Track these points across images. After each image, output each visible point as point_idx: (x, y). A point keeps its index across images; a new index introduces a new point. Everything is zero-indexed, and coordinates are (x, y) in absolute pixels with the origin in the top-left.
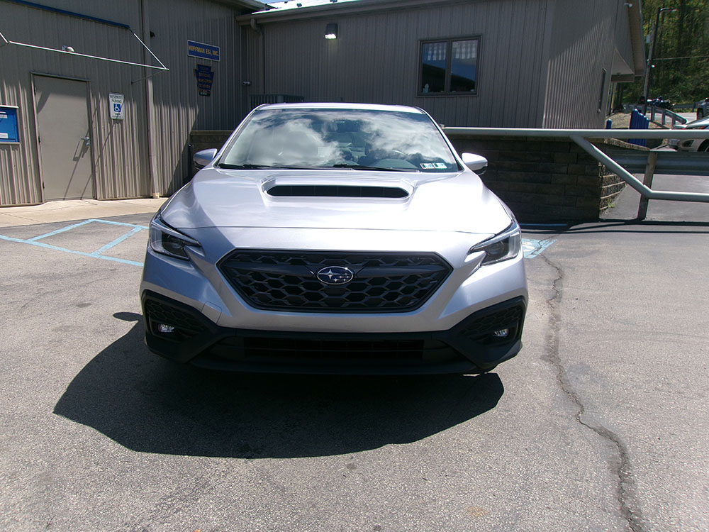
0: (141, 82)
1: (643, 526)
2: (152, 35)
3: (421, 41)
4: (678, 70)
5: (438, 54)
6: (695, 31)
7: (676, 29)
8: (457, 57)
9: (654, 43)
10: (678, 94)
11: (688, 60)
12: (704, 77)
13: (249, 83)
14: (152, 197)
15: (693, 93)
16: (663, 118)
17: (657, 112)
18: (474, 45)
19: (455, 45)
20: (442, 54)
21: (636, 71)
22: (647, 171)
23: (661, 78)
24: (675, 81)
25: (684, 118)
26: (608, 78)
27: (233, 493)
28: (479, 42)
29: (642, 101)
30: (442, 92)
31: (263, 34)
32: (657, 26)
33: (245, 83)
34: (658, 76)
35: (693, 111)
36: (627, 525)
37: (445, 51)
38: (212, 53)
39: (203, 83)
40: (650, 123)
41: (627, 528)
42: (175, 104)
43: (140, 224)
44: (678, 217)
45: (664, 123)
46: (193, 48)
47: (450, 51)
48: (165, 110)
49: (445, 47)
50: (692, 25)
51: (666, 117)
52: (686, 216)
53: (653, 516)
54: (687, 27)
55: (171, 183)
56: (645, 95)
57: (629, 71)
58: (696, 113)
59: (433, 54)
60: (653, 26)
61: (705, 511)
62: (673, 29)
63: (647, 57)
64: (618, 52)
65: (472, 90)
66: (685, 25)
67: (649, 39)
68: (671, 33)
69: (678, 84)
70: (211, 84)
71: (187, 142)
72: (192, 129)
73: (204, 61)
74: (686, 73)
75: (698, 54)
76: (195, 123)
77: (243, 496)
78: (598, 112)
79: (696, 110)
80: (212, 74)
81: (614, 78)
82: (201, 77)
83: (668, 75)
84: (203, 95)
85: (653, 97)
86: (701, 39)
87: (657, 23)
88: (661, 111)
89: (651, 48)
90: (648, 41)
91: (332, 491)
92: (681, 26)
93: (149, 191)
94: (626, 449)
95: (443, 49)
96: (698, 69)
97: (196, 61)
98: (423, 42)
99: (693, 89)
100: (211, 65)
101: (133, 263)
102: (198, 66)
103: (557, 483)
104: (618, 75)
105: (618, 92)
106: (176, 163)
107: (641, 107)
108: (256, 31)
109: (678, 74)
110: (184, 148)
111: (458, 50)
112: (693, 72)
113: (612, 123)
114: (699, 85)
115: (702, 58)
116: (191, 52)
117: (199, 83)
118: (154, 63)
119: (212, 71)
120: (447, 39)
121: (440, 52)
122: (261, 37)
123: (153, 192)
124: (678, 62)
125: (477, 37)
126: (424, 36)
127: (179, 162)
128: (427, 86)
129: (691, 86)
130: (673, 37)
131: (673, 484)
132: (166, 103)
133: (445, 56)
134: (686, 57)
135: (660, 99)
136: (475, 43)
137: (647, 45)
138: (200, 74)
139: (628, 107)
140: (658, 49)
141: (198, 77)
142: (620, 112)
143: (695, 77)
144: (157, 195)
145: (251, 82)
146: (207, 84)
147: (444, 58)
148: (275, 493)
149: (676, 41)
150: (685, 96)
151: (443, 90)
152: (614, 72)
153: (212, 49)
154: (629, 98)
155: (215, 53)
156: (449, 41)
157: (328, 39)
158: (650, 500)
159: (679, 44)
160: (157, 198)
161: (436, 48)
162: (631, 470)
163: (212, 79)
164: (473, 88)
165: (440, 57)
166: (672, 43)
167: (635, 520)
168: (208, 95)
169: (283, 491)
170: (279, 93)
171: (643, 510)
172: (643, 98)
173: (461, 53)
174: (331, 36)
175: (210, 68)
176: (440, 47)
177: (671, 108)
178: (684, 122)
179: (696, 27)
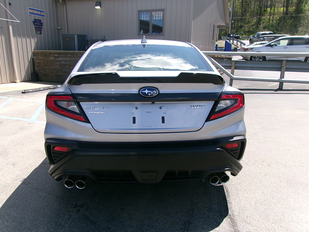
0: (6, 27)
1: (235, 220)
2: (10, 4)
3: (138, 11)
4: (242, 22)
5: (146, 17)
6: (248, 6)
7: (241, 5)
8: (154, 18)
9: (233, 11)
10: (242, 32)
11: (245, 18)
12: (252, 25)
13: (60, 28)
14: (16, 82)
15: (248, 32)
16: (237, 43)
17: (235, 40)
18: (161, 13)
19: (153, 13)
20: (148, 17)
21: (226, 24)
22: (232, 69)
23: (235, 25)
24: (241, 27)
25: (245, 43)
26: (216, 27)
27: (73, 227)
28: (163, 13)
29: (229, 36)
30: (148, 33)
31: (66, 5)
32: (233, 4)
33: (58, 28)
34: (234, 25)
35: (248, 40)
36: (229, 221)
37: (149, 16)
38: (41, 13)
39: (37, 28)
40: (232, 45)
41: (230, 222)
42: (24, 36)
43: (11, 97)
44: (244, 87)
45: (237, 45)
46: (31, 11)
47: (151, 16)
48: (19, 40)
49: (149, 14)
50: (246, 4)
51: (238, 42)
52: (247, 86)
53: (238, 216)
54: (245, 4)
55: (25, 75)
56: (230, 33)
57: (224, 24)
58: (249, 41)
59: (144, 17)
60: (232, 4)
61: (256, 211)
62: (240, 5)
63: (230, 17)
64: (219, 17)
65: (161, 33)
66: (244, 4)
67: (231, 9)
68: (239, 7)
69: (242, 28)
70: (41, 28)
71: (31, 56)
72: (34, 50)
73: (37, 17)
74: (245, 24)
75: (249, 16)
76: (35, 47)
77: (77, 228)
78: (212, 41)
79: (249, 39)
80: (42, 24)
81: (218, 27)
82: (36, 25)
83: (238, 24)
84: (38, 34)
85: (233, 34)
86: (250, 10)
87: (234, 3)
88: (236, 40)
89: (231, 13)
90: (230, 10)
91: (115, 221)
92: (242, 5)
93: (14, 79)
94: (228, 189)
95: (148, 15)
96: (249, 22)
97: (33, 17)
98: (140, 12)
99: (247, 30)
100: (41, 19)
101: (11, 118)
102: (35, 20)
103: (204, 207)
104: (219, 26)
105: (220, 31)
106: (26, 66)
107: (228, 38)
108: (62, 3)
109: (242, 24)
110: (30, 59)
111: (155, 16)
112: (247, 23)
113: (218, 45)
114: (250, 28)
115: (251, 18)
116: (30, 13)
117: (35, 28)
118: (12, 18)
119: (42, 22)
120: (150, 10)
121: (147, 16)
122: (65, 7)
123: (16, 80)
124: (242, 19)
125: (163, 10)
126: (140, 9)
127: (28, 65)
128: (142, 31)
129: (247, 29)
130: (240, 8)
131: (245, 202)
132: (20, 36)
133: (149, 18)
134: (245, 17)
135: (236, 35)
136: (162, 13)
137: (230, 12)
138: (36, 24)
139: (224, 38)
140: (234, 14)
141: (35, 25)
142: (221, 40)
143: (248, 25)
144: (18, 81)
145: (61, 27)
146: (39, 28)
147: (149, 19)
148: (91, 225)
149: (241, 10)
150: (245, 33)
151: (149, 33)
152: (218, 24)
153: (41, 11)
154: (224, 33)
155: (42, 14)
156: (150, 11)
157: (97, 9)
158: (237, 209)
159: (242, 12)
160: (18, 83)
161: (145, 14)
162: (230, 198)
163: (42, 25)
164: (162, 32)
165: (147, 18)
166: (239, 11)
167: (232, 218)
168: (41, 33)
169: (95, 223)
170: (75, 33)
171: (235, 214)
172: (229, 34)
173: (156, 17)
174: (98, 7)
175: (40, 21)
176: (147, 14)
177: (240, 39)
178: (245, 44)
179: (248, 5)
